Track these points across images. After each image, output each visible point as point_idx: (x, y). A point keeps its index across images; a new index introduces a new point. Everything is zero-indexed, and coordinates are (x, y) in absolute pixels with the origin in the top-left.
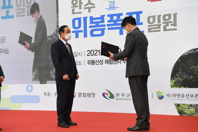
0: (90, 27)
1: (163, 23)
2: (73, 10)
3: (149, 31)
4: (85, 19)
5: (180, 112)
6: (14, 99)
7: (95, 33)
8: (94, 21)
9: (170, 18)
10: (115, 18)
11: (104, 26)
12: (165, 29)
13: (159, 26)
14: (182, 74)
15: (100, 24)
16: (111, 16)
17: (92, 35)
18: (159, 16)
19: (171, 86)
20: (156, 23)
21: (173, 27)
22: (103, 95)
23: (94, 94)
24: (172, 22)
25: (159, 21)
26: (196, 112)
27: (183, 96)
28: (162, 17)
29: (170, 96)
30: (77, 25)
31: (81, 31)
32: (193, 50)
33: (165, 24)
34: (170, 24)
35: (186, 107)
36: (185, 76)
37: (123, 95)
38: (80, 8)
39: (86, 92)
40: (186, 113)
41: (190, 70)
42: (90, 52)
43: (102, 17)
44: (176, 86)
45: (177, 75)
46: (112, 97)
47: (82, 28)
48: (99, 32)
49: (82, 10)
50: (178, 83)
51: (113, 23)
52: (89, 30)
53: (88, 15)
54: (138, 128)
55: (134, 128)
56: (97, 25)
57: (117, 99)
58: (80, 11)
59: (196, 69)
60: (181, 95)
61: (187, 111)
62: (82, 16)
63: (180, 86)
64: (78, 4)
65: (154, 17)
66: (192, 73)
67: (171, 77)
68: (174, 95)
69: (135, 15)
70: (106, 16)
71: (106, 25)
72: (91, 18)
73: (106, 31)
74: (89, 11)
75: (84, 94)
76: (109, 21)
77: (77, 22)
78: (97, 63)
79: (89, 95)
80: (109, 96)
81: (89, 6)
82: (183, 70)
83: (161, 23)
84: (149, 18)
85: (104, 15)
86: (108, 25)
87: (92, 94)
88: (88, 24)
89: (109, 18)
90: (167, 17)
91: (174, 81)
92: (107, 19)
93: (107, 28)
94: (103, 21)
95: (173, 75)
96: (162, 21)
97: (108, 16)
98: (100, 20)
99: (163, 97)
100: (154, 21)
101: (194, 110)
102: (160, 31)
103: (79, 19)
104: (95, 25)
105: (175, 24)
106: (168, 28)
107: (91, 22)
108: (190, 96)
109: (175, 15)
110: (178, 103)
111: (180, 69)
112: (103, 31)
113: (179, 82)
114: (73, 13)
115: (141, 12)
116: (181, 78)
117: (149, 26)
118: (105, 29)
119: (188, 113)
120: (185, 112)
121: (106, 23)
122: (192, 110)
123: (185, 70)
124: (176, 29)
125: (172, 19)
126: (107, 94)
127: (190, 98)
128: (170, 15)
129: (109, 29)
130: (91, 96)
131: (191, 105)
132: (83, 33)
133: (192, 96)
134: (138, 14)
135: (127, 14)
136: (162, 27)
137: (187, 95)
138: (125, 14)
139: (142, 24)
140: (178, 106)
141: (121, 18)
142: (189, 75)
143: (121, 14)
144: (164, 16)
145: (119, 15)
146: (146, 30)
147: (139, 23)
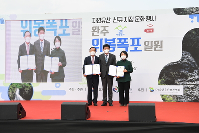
1: (154, 46)
2: (93, 34)
3: (145, 50)
4: (101, 40)
5: (164, 100)
6: (44, 93)
8: (108, 42)
10: (123, 41)
11: (115, 45)
12: (155, 50)
13: (152, 48)
14: (165, 77)
15: (112, 44)
16: (120, 39)
18: (152, 42)
20: (150, 45)
21: (160, 49)
25: (152, 45)
26: (173, 99)
27: (166, 90)
29: (158, 90)
30: (95, 44)
32: (172, 63)
34: (158, 47)
35: (167, 96)
36: (167, 78)
38: (98, 33)
41: (170, 75)
43: (114, 40)
44: (162, 84)
45: (162, 77)
47: (99, 46)
48: (112, 49)
49: (100, 34)
51: (121, 44)
53: (104, 38)
58: (98, 34)
60: (164, 89)
61: (168, 99)
62: (99, 38)
63: (164, 84)
64: (96, 30)
65: (148, 42)
66: (171, 77)
68: (160, 90)
70: (117, 39)
72: (106, 40)
73: (116, 48)
74: (105, 35)
76: (118, 43)
77: (95, 41)
81: (105, 32)
82: (166, 75)
84: (145, 42)
86: (118, 45)
89: (119, 41)
90: (156, 43)
91: (160, 81)
92: (117, 41)
93: (117, 46)
94: (114, 42)
95: (160, 78)
96: (153, 44)
97: (118, 39)
98: (112, 41)
99: (153, 91)
100: (148, 44)
102: (152, 50)
103: (97, 40)
105: (161, 47)
106: (157, 49)
107: (106, 42)
109: (162, 42)
111: (164, 74)
112: (114, 48)
113: (163, 81)
114: (93, 35)
115: (140, 38)
116: (165, 79)
117: (145, 47)
119: (168, 100)
121: (116, 43)
122: (171, 98)
123: (167, 75)
124: (162, 50)
125: (160, 44)
126: (116, 89)
128: (158, 42)
129: (118, 47)
131: (170, 95)
132: (99, 49)
133: (171, 90)
134: (138, 39)
135: (131, 39)
136: (153, 48)
137: (168, 89)
138: (129, 39)
139: (140, 45)
140: (163, 95)
141: (127, 41)
142: (169, 78)
143: (127, 39)
144: (155, 42)
145: (125, 39)
146: (143, 50)
147: (138, 45)
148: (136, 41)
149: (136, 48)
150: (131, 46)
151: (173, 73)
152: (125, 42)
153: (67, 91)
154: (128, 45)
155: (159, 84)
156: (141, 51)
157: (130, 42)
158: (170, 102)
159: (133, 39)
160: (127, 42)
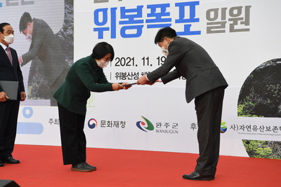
0: (121, 23)
1: (230, 20)
3: (209, 31)
4: (114, 10)
5: (250, 152)
7: (128, 32)
8: (127, 14)
9: (240, 13)
10: (158, 10)
11: (142, 21)
12: (232, 30)
13: (223, 25)
14: (254, 96)
15: (135, 19)
16: (153, 7)
17: (123, 35)
18: (224, 10)
19: (238, 113)
20: (219, 19)
21: (243, 27)
22: (138, 124)
23: (123, 123)
24: (242, 19)
25: (223, 17)
26: (273, 152)
27: (255, 129)
28: (227, 12)
29: (236, 129)
30: (101, 20)
31: (107, 29)
32: (273, 61)
33: (232, 22)
34: (239, 22)
35: (260, 144)
36: (260, 100)
37: (167, 125)
39: (113, 120)
40: (258, 154)
41: (267, 91)
42: (120, 60)
43: (139, 9)
44: (246, 114)
45: (248, 98)
46: (150, 127)
47: (108, 25)
48: (134, 31)
50: (249, 109)
51: (154, 18)
52: (119, 27)
53: (119, 5)
54: (198, 175)
55: (193, 175)
56: (131, 21)
57: (157, 131)
59: (275, 90)
60: (252, 127)
61: (261, 151)
62: (108, 6)
63: (252, 114)
65: (216, 11)
66: (270, 96)
67: (239, 101)
68: (242, 127)
69: (189, 7)
70: (145, 7)
71: (145, 21)
72: (123, 10)
73: (145, 29)
75: (109, 122)
76: (149, 15)
77: (101, 14)
78: (130, 78)
79: (117, 124)
80: (146, 126)
82: (256, 91)
83: (227, 20)
84: (208, 13)
85: (143, 6)
86: (147, 21)
87: (122, 122)
88: (118, 18)
89: (149, 11)
90: (235, 12)
91: (243, 106)
92: (146, 11)
93: (145, 24)
94: (140, 15)
95: (242, 98)
96: (228, 16)
97: (148, 7)
98: (136, 13)
100: (216, 17)
101: (271, 150)
102: (224, 31)
103: (105, 11)
104: (127, 19)
105: (247, 23)
106: (236, 27)
107: (123, 16)
108: (265, 129)
109: (248, 8)
110: (248, 139)
111: (252, 89)
112: (140, 29)
113: (250, 107)
114: (96, 1)
115: (197, 3)
116: (253, 102)
117: (208, 24)
118: (143, 26)
119: (262, 153)
120: (258, 152)
121: (145, 17)
122: (268, 149)
123: (260, 91)
124: (248, 30)
125: (243, 15)
126: (143, 124)
127: (265, 132)
128: (239, 9)
129: (149, 27)
130: (120, 126)
131: (266, 143)
132: (109, 32)
133: (268, 129)
134: (193, 6)
135: (177, 5)
136: (227, 26)
137: (262, 128)
138: (172, 5)
139: (197, 20)
140: (248, 142)
141: (168, 10)
142: (265, 98)
143: (168, 5)
144: (232, 10)
145: (164, 7)
146: (204, 31)
147: (193, 19)
148: (187, 9)
149: (187, 27)
150: (177, 21)
151: (274, 88)
152: (163, 13)
153: (46, 124)
154: (170, 20)
155: (239, 114)
156: (199, 33)
157: (174, 13)
158: (266, 158)
159: (181, 6)
160: (168, 14)
